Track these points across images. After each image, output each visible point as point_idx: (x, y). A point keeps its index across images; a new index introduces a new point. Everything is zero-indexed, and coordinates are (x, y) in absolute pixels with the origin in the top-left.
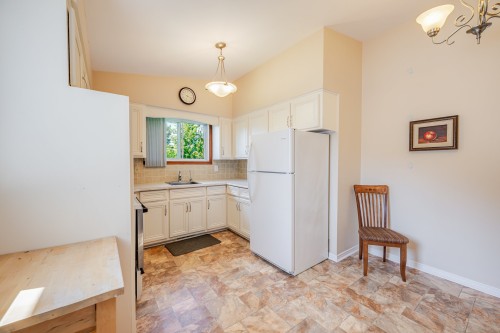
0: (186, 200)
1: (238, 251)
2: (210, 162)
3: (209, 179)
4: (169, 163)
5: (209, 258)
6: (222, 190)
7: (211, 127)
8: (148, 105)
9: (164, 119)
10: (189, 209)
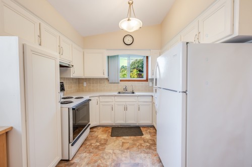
0: (124, 103)
1: (149, 148)
2: (147, 80)
3: (142, 91)
4: (121, 81)
5: (127, 145)
6: (149, 99)
7: (147, 57)
8: (107, 49)
9: (118, 56)
10: (126, 109)
